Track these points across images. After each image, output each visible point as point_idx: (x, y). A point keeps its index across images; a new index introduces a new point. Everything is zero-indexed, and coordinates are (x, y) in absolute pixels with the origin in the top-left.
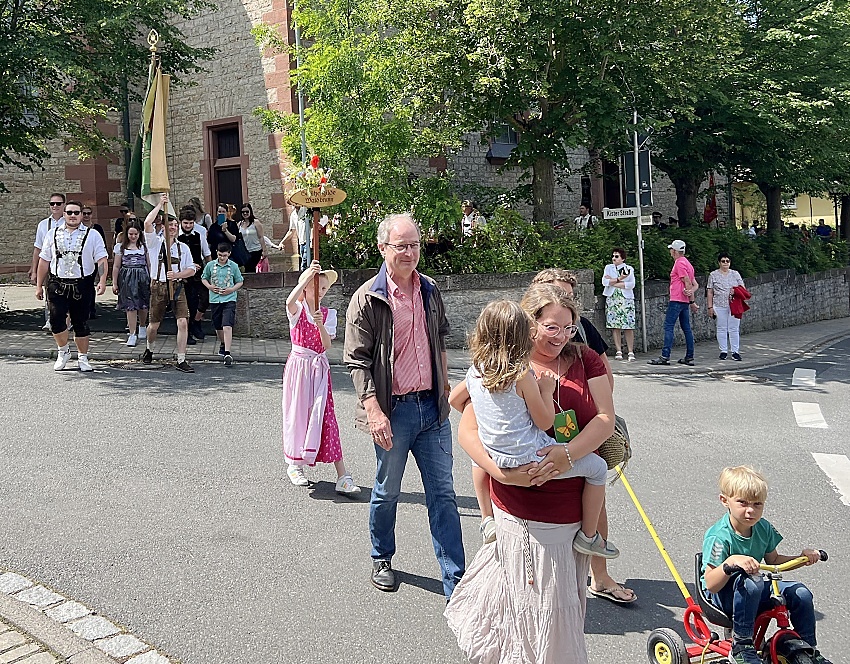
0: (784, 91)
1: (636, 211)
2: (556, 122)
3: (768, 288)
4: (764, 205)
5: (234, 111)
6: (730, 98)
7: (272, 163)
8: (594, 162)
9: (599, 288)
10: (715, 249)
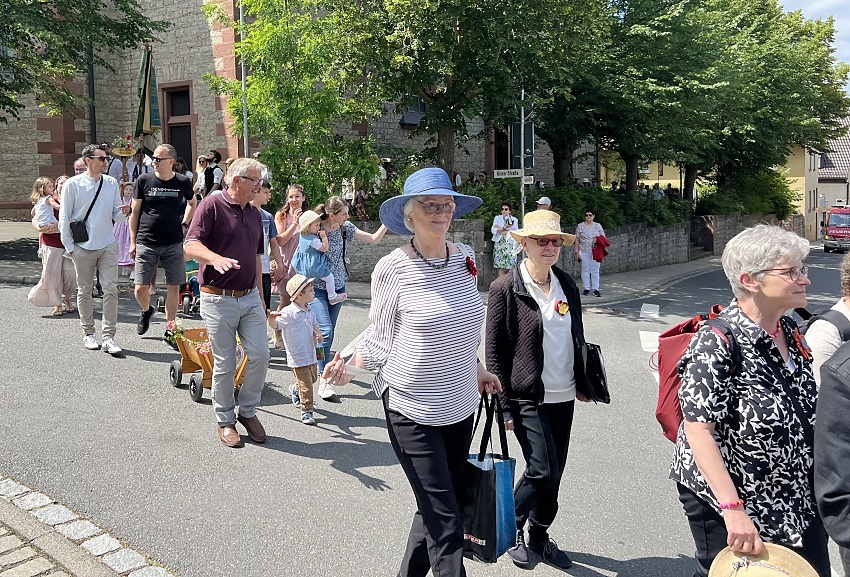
0: (644, 77)
1: (521, 172)
2: (458, 95)
3: (624, 237)
4: (624, 169)
5: (186, 76)
6: (601, 81)
7: (217, 121)
8: (488, 130)
9: (488, 236)
10: (584, 204)
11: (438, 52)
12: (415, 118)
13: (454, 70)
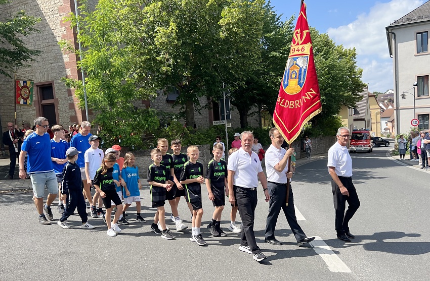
1: (225, 122)
5: (50, 78)
7: (69, 102)
8: (209, 103)
11: (182, 65)
12: (173, 97)
13: (191, 74)
